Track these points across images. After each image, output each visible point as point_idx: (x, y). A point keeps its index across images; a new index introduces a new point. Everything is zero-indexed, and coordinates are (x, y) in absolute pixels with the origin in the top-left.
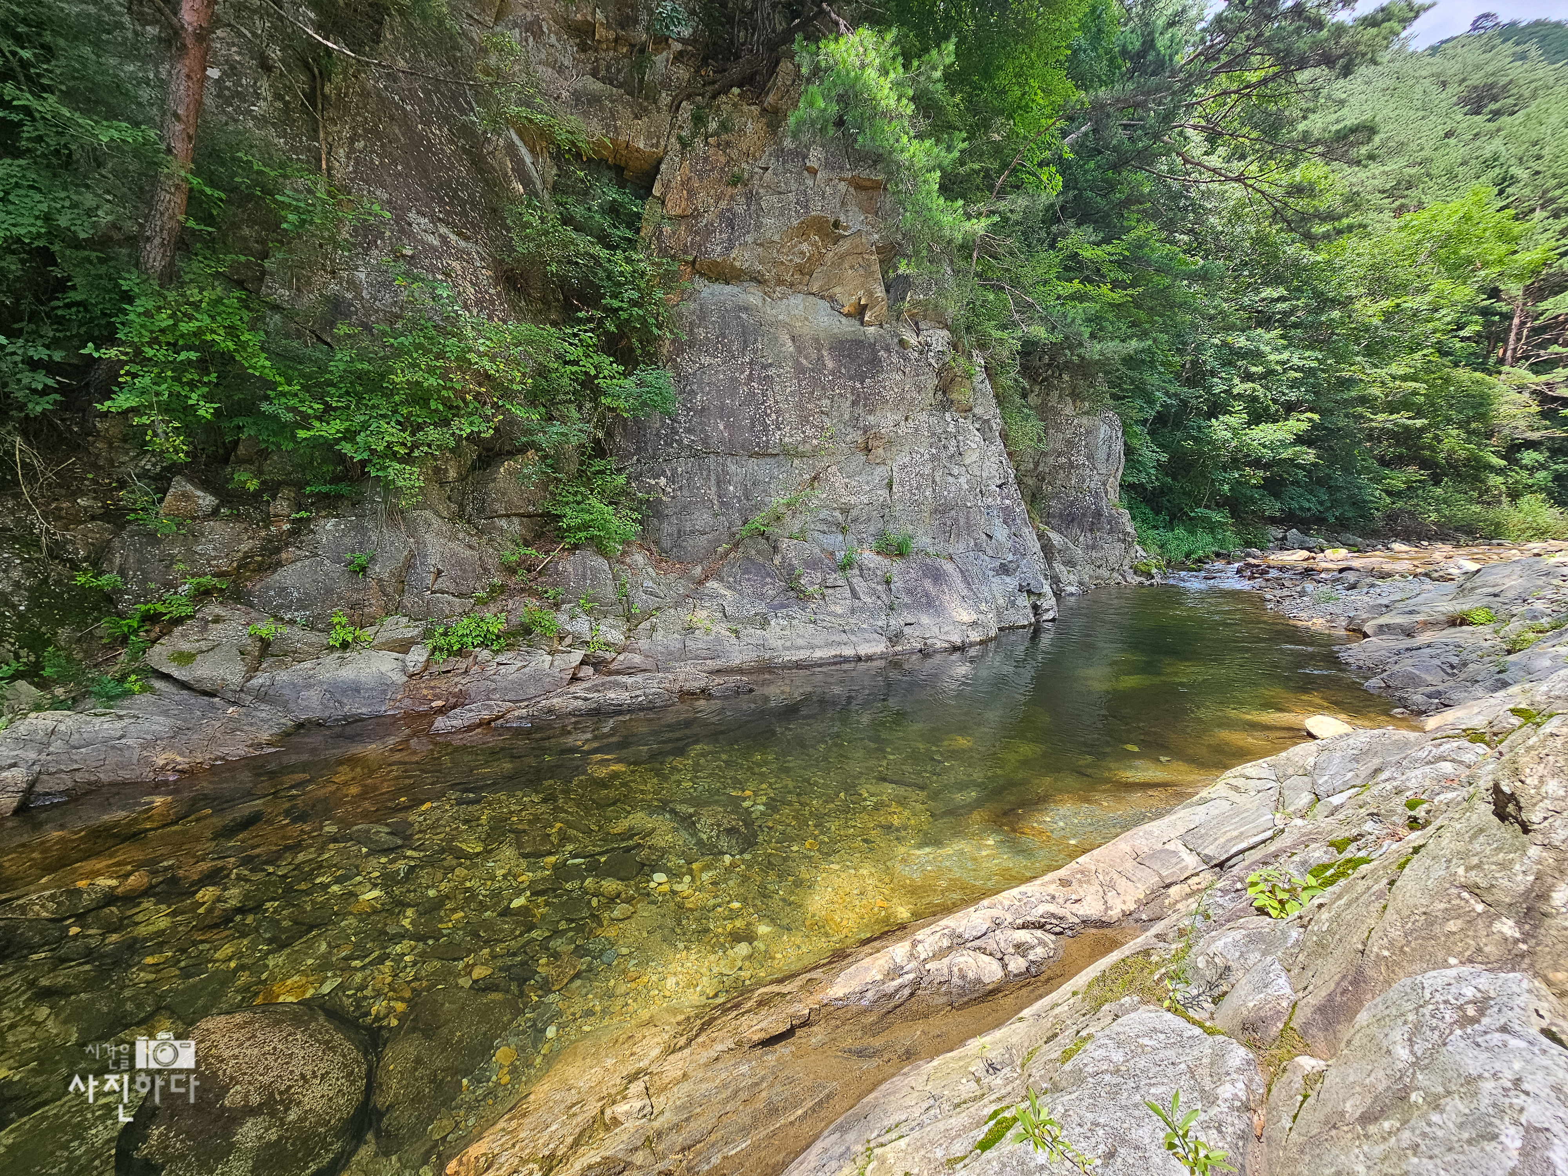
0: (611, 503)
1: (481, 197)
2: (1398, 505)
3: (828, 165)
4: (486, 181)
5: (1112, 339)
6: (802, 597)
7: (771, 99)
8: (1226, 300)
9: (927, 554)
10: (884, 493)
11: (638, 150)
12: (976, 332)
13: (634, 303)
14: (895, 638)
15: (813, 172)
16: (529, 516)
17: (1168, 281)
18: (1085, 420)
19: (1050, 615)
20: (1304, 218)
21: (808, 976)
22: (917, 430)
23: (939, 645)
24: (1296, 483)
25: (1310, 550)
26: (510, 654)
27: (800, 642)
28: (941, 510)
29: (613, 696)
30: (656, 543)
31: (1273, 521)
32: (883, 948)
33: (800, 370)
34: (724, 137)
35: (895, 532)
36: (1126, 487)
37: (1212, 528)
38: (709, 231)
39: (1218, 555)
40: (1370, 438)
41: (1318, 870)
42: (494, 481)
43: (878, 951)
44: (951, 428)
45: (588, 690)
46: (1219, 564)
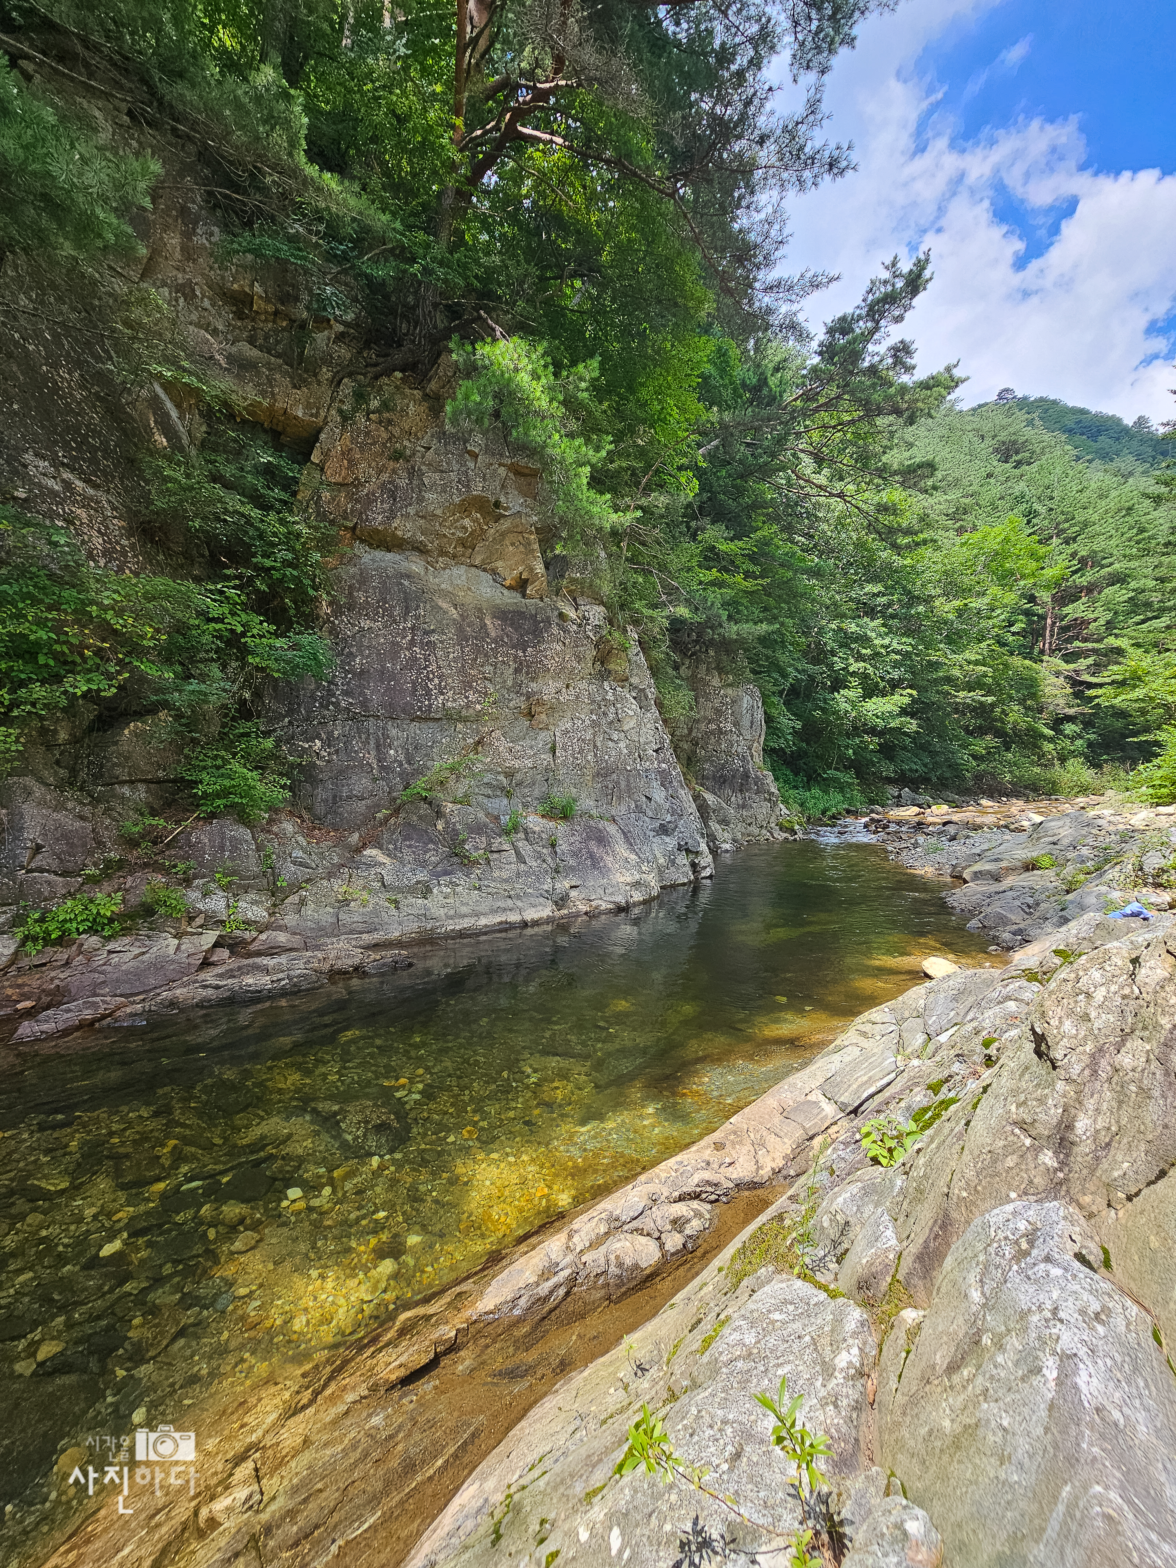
0: (256, 768)
1: (115, 446)
2: (982, 767)
3: (487, 450)
4: (124, 431)
5: (747, 621)
6: (466, 863)
7: (433, 385)
8: (838, 593)
9: (591, 816)
10: (548, 757)
11: (296, 418)
12: (630, 609)
13: (287, 564)
14: (561, 901)
15: (475, 456)
16: (158, 782)
17: (790, 574)
18: (729, 691)
19: (707, 873)
20: (892, 531)
21: (458, 1289)
22: (577, 697)
23: (604, 906)
24: (904, 748)
25: (919, 806)
26: (127, 940)
27: (464, 910)
28: (603, 773)
29: (251, 981)
30: (309, 809)
31: (889, 781)
32: (540, 1243)
33: (462, 637)
34: (386, 415)
35: (559, 795)
36: (768, 751)
37: (842, 788)
38: (369, 500)
39: (848, 812)
40: (956, 711)
41: (918, 1115)
42: (116, 743)
43: (534, 1248)
44: (610, 696)
45: (221, 976)
46: (849, 820)
